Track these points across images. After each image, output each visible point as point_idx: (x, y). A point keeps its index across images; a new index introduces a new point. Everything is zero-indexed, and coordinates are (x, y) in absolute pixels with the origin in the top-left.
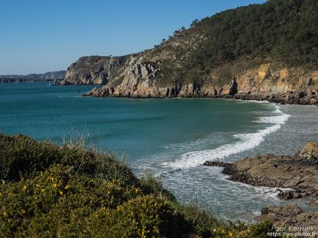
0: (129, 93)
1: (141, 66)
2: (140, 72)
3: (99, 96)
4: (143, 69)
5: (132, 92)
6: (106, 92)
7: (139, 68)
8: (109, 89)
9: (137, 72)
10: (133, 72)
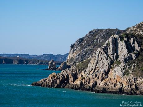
0: (95, 84)
1: (119, 40)
2: (116, 50)
3: (52, 86)
4: (122, 45)
5: (99, 82)
6: (65, 81)
7: (115, 43)
8: (70, 76)
9: (110, 51)
10: (105, 49)
